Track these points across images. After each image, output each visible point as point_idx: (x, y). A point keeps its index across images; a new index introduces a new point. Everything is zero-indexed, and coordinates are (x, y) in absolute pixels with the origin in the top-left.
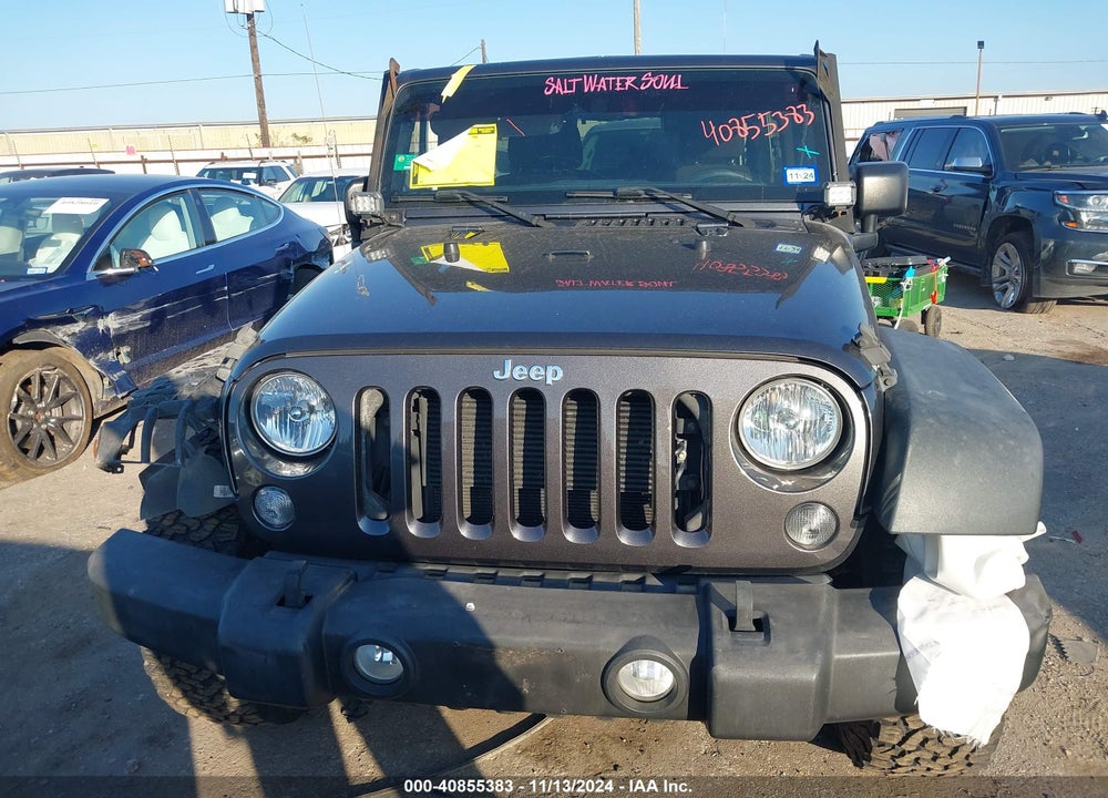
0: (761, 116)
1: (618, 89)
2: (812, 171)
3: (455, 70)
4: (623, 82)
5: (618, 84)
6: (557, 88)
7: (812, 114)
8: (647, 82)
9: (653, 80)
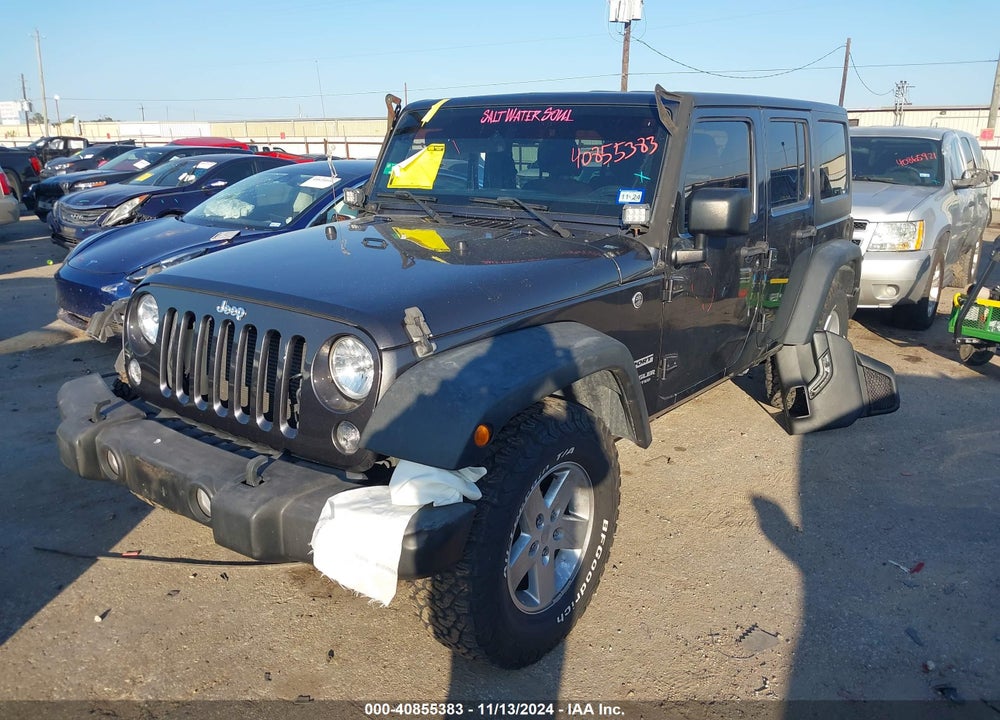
0: (617, 145)
1: (527, 120)
2: (640, 193)
3: (435, 102)
4: (532, 114)
5: (528, 116)
6: (490, 118)
7: (656, 145)
8: (547, 115)
9: (552, 114)
